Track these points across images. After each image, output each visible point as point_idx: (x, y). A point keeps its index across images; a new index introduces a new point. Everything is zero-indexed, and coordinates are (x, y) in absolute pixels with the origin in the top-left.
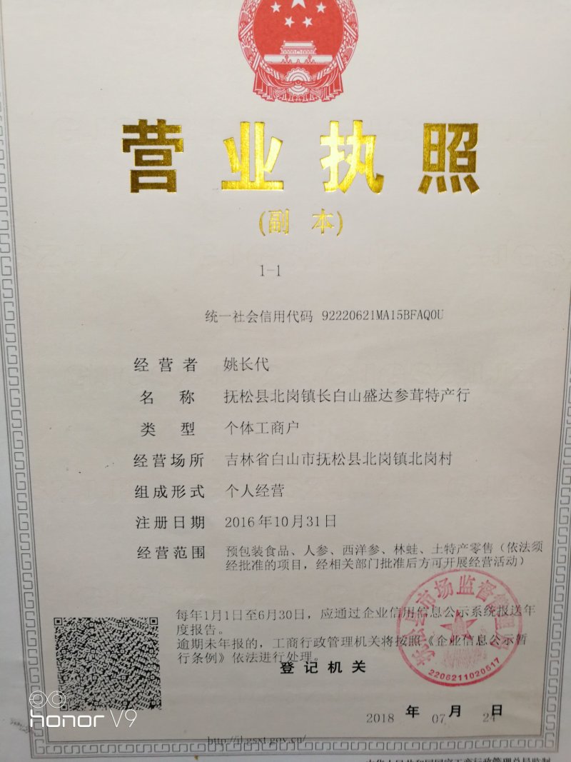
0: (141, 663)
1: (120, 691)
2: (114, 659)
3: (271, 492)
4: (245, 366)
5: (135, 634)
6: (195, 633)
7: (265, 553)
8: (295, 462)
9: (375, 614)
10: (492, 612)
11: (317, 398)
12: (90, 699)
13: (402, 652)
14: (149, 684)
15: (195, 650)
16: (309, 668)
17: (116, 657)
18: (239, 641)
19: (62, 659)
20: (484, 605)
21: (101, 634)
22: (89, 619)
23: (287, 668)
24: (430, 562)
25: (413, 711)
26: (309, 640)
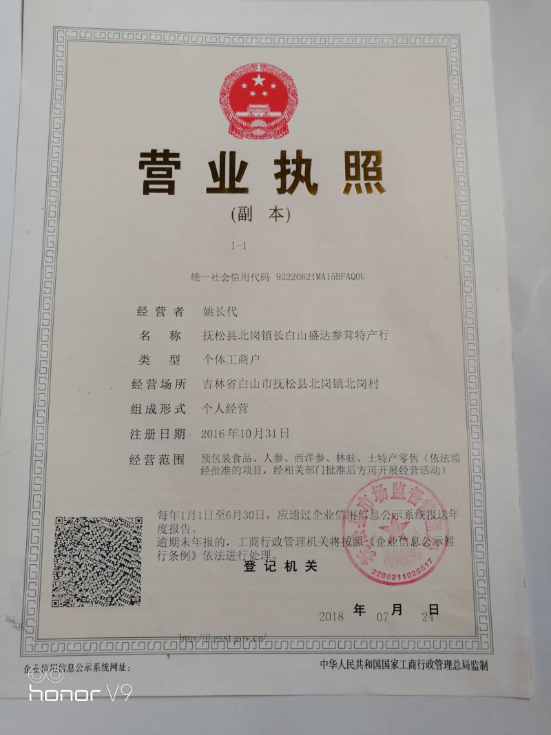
0: (126, 560)
1: (106, 587)
2: (103, 556)
3: (237, 410)
4: (219, 312)
5: (123, 533)
6: (172, 532)
7: (232, 460)
8: (257, 386)
9: (323, 516)
10: (422, 515)
11: (274, 337)
12: (79, 596)
13: (348, 552)
14: (131, 581)
15: (172, 548)
16: (268, 567)
17: (105, 554)
18: (210, 539)
19: (59, 555)
20: (415, 509)
21: (94, 533)
22: (85, 518)
23: (250, 566)
24: (367, 470)
25: (360, 609)
26: (269, 539)
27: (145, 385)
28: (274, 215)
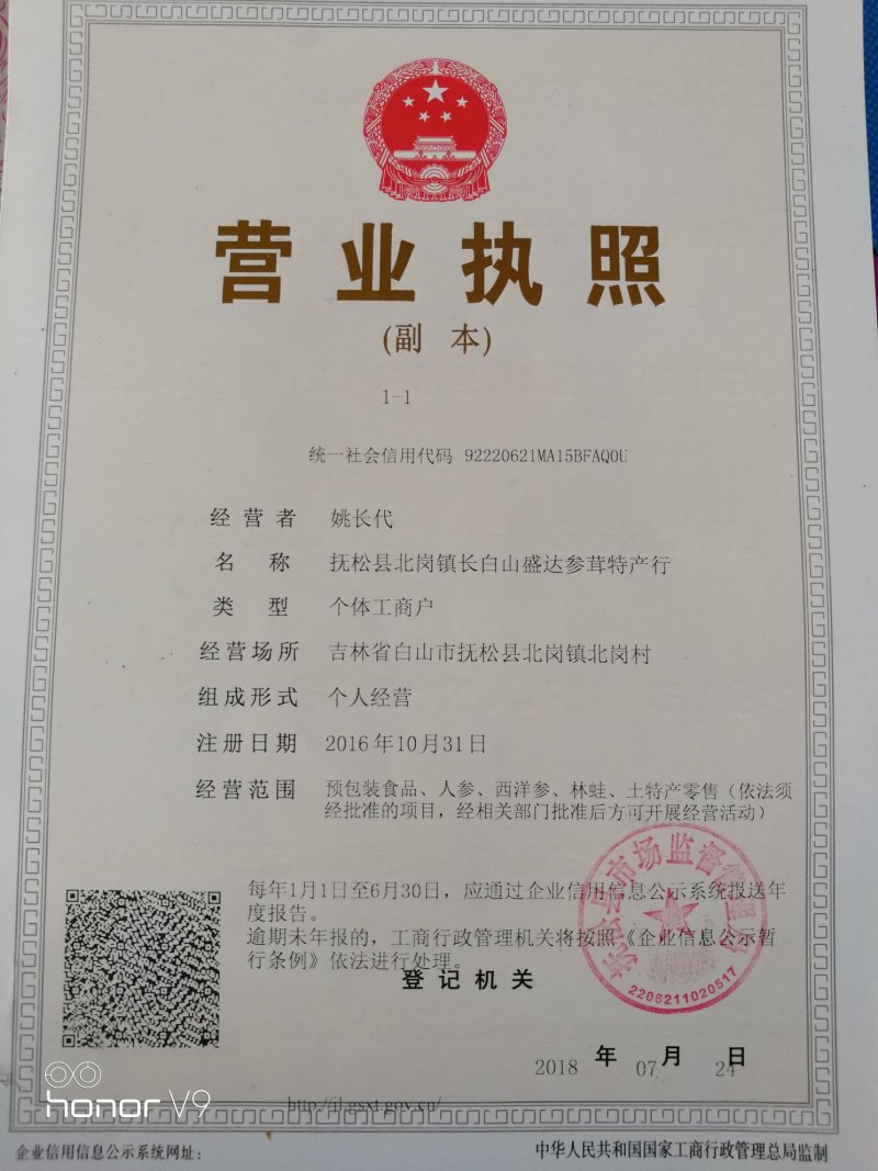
0: (192, 967)
1: (157, 1014)
2: (151, 959)
3: (393, 700)
4: (360, 520)
5: (186, 918)
6: (274, 920)
7: (382, 792)
8: (428, 656)
9: (545, 893)
10: (720, 892)
11: (459, 567)
12: (110, 1028)
13: (588, 955)
14: (201, 1002)
15: (273, 947)
16: (446, 981)
17: (155, 957)
18: (341, 932)
19: (74, 957)
20: (708, 880)
21: (135, 918)
22: (118, 892)
23: (413, 979)
24: (626, 811)
25: (607, 1054)
26: (446, 933)
27: (224, 653)
28: (462, 341)
